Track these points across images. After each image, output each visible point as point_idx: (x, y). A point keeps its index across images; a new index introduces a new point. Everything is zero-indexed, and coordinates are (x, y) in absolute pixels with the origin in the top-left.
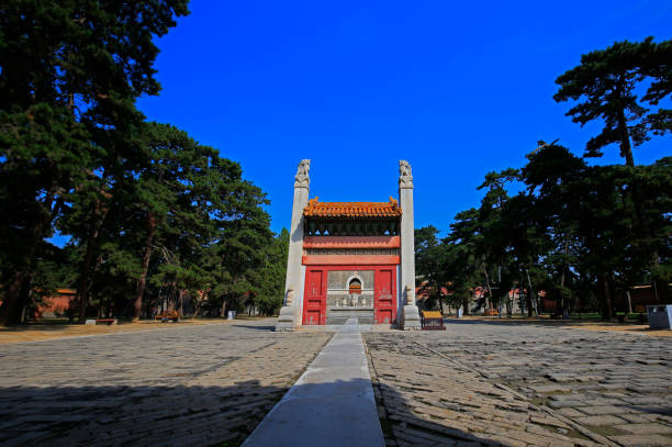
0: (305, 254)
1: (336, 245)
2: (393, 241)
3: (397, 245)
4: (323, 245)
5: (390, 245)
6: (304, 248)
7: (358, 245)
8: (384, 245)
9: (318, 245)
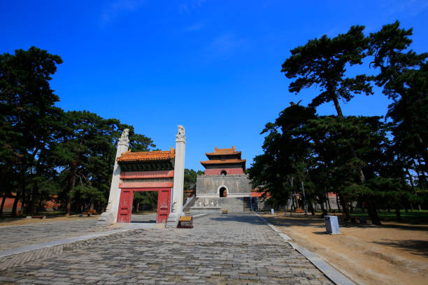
0: (121, 182)
1: (138, 177)
2: (169, 173)
3: (171, 176)
4: (130, 177)
5: (168, 176)
6: (121, 179)
7: (150, 176)
8: (165, 176)
9: (128, 177)
